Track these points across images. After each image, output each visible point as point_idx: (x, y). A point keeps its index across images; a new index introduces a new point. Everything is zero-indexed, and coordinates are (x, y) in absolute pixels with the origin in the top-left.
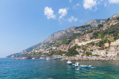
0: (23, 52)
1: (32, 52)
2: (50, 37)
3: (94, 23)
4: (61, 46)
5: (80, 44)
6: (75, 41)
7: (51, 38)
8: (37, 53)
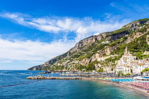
0: (46, 64)
1: (54, 65)
2: (77, 45)
3: (136, 25)
4: (84, 60)
5: (99, 60)
6: (96, 56)
7: (79, 46)
8: (60, 66)
